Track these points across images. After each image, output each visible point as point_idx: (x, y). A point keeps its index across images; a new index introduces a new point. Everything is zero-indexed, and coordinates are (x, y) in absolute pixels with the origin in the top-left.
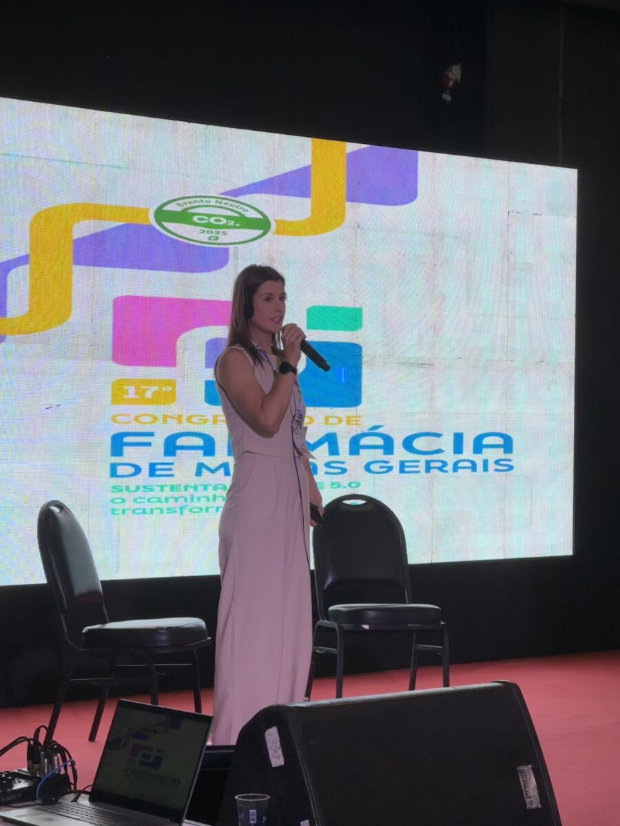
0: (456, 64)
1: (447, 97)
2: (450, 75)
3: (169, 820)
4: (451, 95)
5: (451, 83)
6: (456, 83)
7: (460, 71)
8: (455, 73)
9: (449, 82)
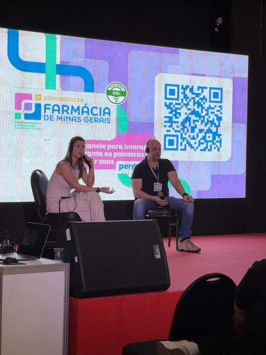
0: (221, 17)
1: (217, 30)
2: (218, 22)
3: (36, 257)
4: (218, 29)
5: (218, 25)
6: (220, 24)
7: (222, 19)
8: (220, 21)
9: (217, 24)
